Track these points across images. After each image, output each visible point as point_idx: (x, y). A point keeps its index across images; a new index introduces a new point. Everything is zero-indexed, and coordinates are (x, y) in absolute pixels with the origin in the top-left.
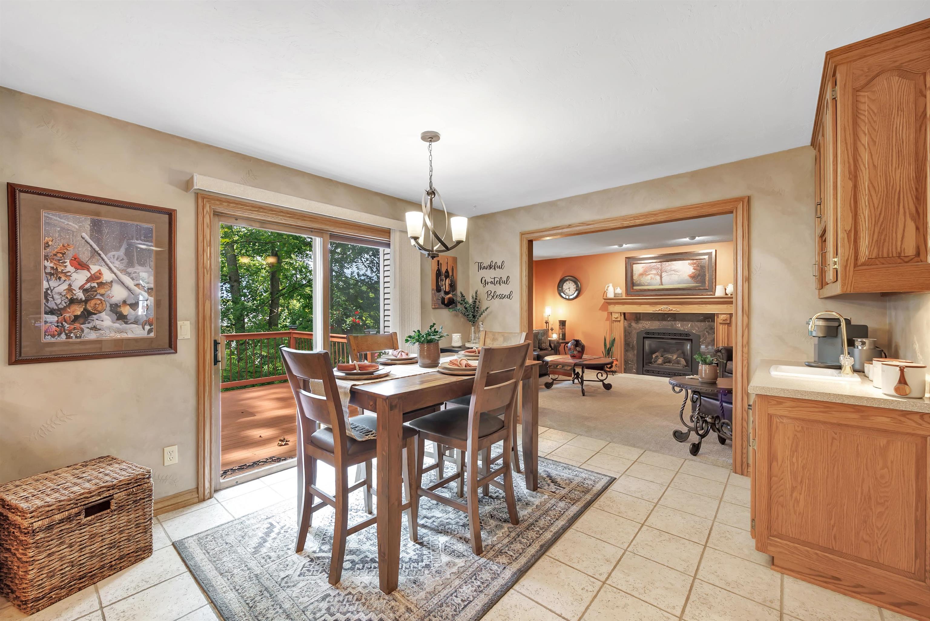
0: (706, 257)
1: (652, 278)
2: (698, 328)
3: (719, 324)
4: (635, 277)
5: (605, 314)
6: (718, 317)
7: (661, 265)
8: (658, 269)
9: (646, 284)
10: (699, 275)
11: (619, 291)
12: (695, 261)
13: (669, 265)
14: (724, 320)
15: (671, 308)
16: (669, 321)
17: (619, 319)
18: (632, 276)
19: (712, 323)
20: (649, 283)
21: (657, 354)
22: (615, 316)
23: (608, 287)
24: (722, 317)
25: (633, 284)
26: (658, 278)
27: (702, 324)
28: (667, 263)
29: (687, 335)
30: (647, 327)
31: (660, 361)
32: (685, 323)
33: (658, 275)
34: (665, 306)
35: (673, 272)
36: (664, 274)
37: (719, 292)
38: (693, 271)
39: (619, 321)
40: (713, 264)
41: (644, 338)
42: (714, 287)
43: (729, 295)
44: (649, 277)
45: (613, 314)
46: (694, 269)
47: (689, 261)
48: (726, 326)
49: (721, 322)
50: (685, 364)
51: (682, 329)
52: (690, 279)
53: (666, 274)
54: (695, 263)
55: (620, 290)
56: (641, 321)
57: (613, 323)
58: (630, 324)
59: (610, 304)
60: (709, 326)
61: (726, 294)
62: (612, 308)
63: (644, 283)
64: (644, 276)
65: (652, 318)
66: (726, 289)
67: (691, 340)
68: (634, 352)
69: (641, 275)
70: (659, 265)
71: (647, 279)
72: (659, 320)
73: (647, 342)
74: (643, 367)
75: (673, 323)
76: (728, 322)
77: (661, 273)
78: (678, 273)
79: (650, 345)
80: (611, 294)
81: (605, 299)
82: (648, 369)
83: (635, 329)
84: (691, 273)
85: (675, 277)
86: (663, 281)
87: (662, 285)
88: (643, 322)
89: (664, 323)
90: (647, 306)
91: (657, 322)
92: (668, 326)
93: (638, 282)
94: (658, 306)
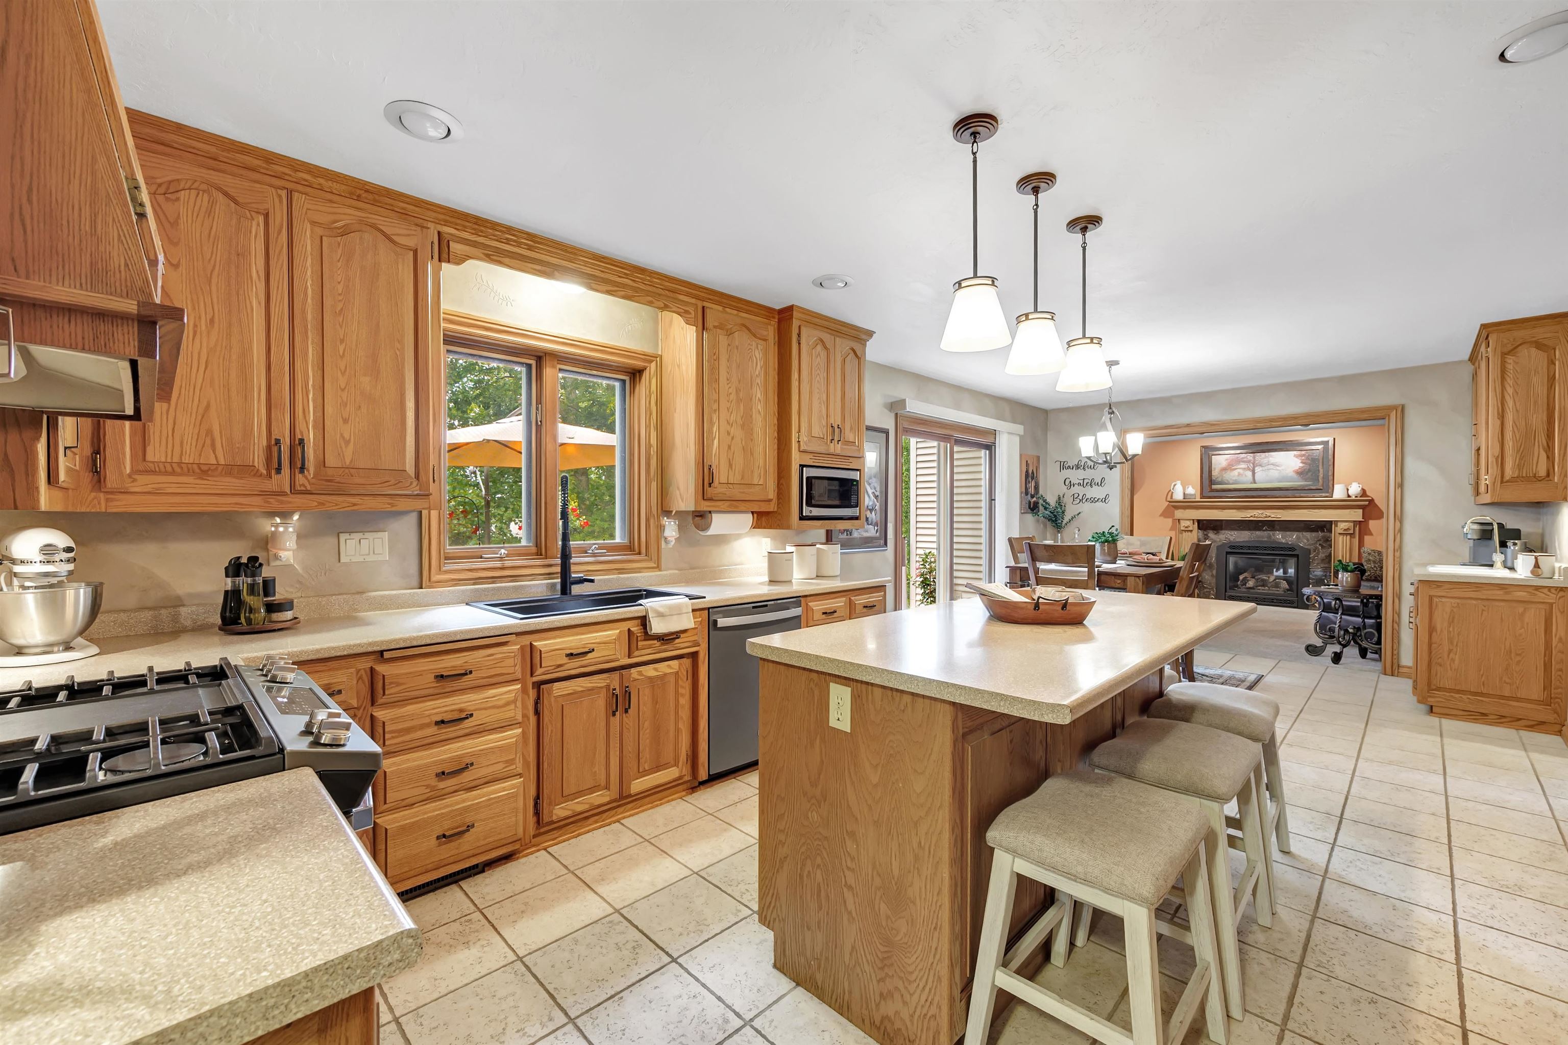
0: (1320, 447)
1: (1239, 474)
2: (1308, 540)
3: (1337, 535)
4: (1215, 473)
5: (1170, 521)
6: (1336, 526)
7: (1254, 457)
8: (1249, 462)
9: (1231, 482)
10: (1309, 470)
11: (1190, 490)
12: (1303, 453)
13: (1266, 457)
14: (1345, 530)
15: (1268, 514)
16: (1264, 531)
17: (1190, 529)
18: (1210, 472)
19: (1328, 534)
20: (1236, 480)
21: (1245, 575)
22: (1184, 524)
23: (1175, 485)
24: (1342, 526)
25: (1212, 482)
26: (1249, 474)
27: (1314, 534)
28: (1263, 455)
29: (1292, 549)
30: (1232, 539)
31: (1251, 583)
32: (1288, 533)
33: (1249, 469)
34: (1260, 511)
35: (1272, 467)
36: (1257, 469)
37: (1339, 493)
38: (1301, 465)
39: (1191, 531)
40: (1331, 457)
41: (1227, 553)
42: (1331, 486)
43: (1353, 498)
44: (1236, 473)
45: (1181, 521)
46: (1302, 462)
47: (1295, 453)
48: (1348, 537)
49: (1342, 532)
50: (1287, 587)
51: (1284, 541)
52: (1295, 476)
53: (1261, 469)
54: (1304, 455)
55: (1193, 490)
56: (1223, 532)
57: (1182, 533)
58: (1206, 535)
59: (1177, 508)
60: (1323, 537)
61: (1349, 496)
62: (1179, 514)
63: (1227, 481)
64: (1228, 472)
65: (1239, 527)
66: (1348, 490)
67: (1297, 556)
68: (1212, 571)
69: (1224, 469)
70: (1250, 457)
71: (1232, 476)
72: (1250, 530)
73: (1232, 560)
74: (1226, 592)
75: (1271, 533)
76: (1351, 532)
77: (1254, 467)
78: (1278, 468)
79: (1236, 564)
80: (1178, 495)
81: (1170, 502)
82: (1232, 594)
83: (1213, 542)
84: (1297, 468)
85: (1274, 474)
86: (1256, 478)
87: (1255, 483)
88: (1227, 532)
89: (1258, 533)
90: (1234, 511)
91: (1246, 532)
92: (1263, 537)
93: (1220, 480)
94: (1250, 511)
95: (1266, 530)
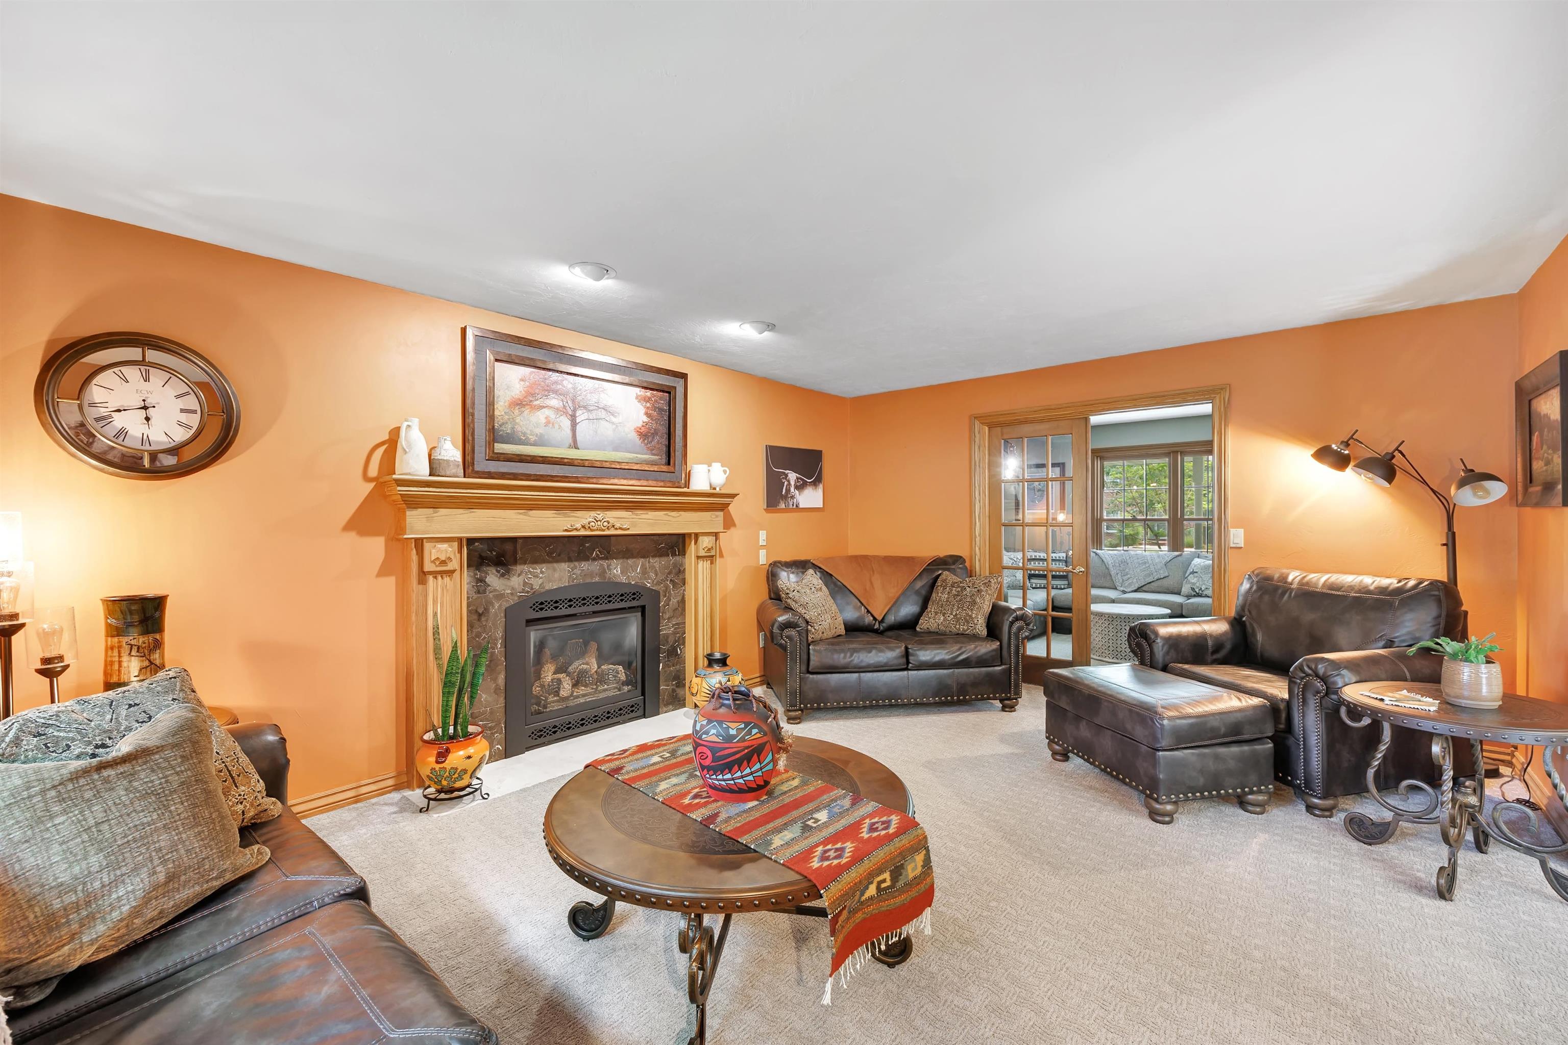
1: (547, 422)
2: (656, 575)
3: (691, 560)
4: (500, 409)
6: (694, 542)
7: (575, 386)
8: (567, 394)
9: (533, 438)
10: (656, 432)
11: (441, 449)
12: (650, 390)
14: (706, 550)
15: (611, 521)
16: (594, 559)
17: (450, 567)
18: (489, 404)
19: (681, 558)
20: (541, 436)
21: (556, 668)
22: (431, 552)
23: (408, 430)
24: (700, 542)
25: (492, 434)
26: (566, 423)
27: (664, 561)
29: (635, 594)
30: (536, 583)
31: (564, 688)
32: (630, 561)
33: (566, 413)
34: (600, 515)
35: (602, 414)
36: (581, 416)
37: (696, 481)
38: (645, 419)
39: (450, 573)
41: (527, 621)
42: (688, 467)
43: (715, 491)
44: (541, 416)
45: (427, 546)
46: (648, 414)
47: (639, 391)
48: (706, 562)
49: (700, 553)
50: (626, 676)
51: (624, 579)
52: (637, 441)
53: (587, 416)
54: (649, 399)
55: (446, 449)
56: (519, 568)
58: (482, 580)
59: (413, 503)
60: (675, 565)
61: (712, 487)
62: (408, 522)
63: (524, 434)
64: (526, 411)
65: (550, 554)
66: (710, 475)
67: (642, 607)
68: (495, 680)
69: (519, 404)
71: (533, 423)
72: (570, 560)
73: (532, 637)
75: (605, 563)
76: (712, 552)
77: (574, 411)
78: (613, 419)
80: (416, 465)
82: (539, 726)
83: (500, 596)
84: (640, 424)
85: (606, 430)
86: (579, 438)
87: (577, 448)
88: (525, 568)
89: (585, 566)
90: (549, 513)
91: (564, 566)
92: (591, 575)
93: (508, 429)
94: (580, 514)
95: (597, 558)
